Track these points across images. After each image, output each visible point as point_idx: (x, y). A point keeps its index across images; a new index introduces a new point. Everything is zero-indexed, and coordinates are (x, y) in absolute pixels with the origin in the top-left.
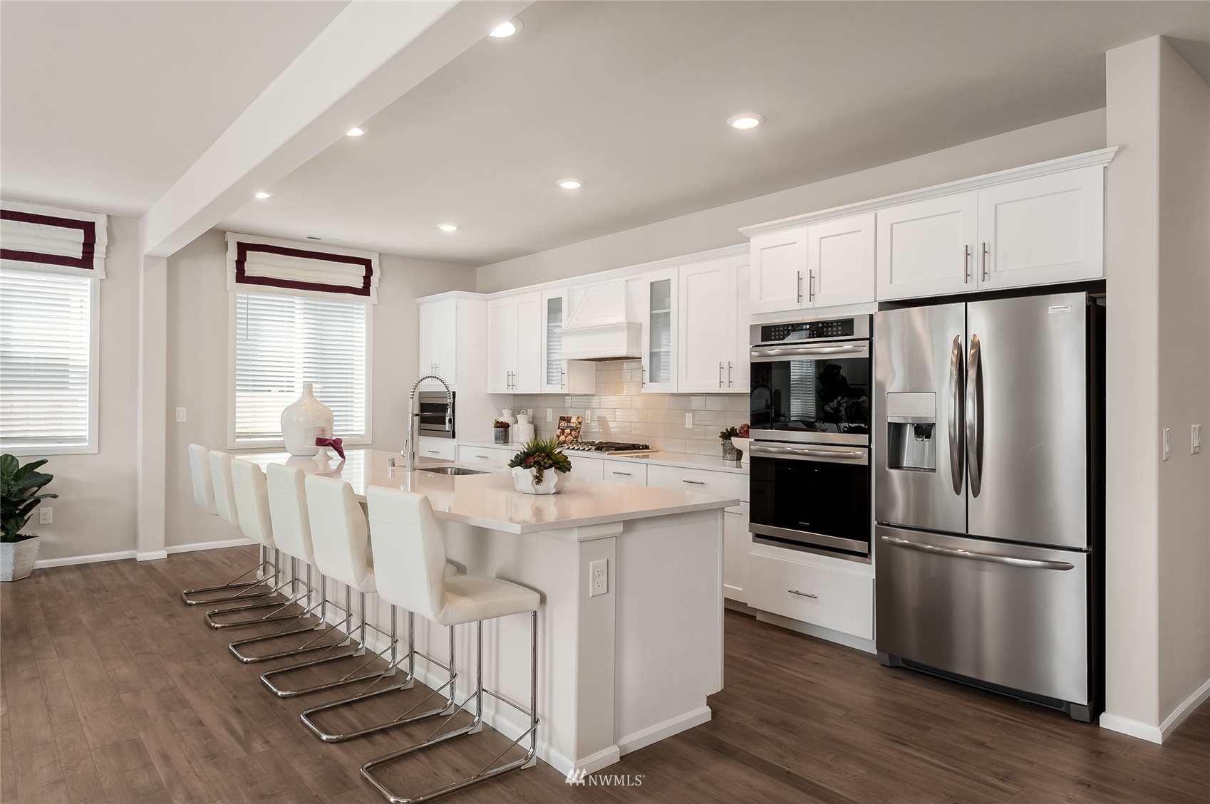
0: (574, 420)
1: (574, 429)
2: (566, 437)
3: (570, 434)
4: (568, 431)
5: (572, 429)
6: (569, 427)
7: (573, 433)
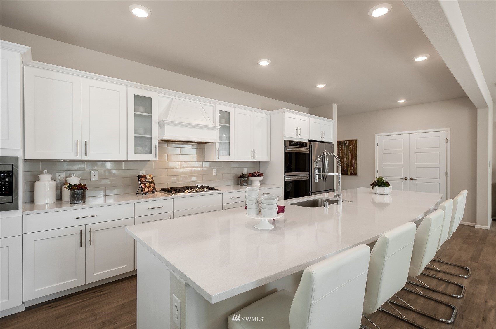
0: (148, 177)
1: (151, 183)
2: (149, 188)
3: (150, 186)
4: (148, 184)
5: (150, 183)
6: (148, 182)
7: (151, 185)
